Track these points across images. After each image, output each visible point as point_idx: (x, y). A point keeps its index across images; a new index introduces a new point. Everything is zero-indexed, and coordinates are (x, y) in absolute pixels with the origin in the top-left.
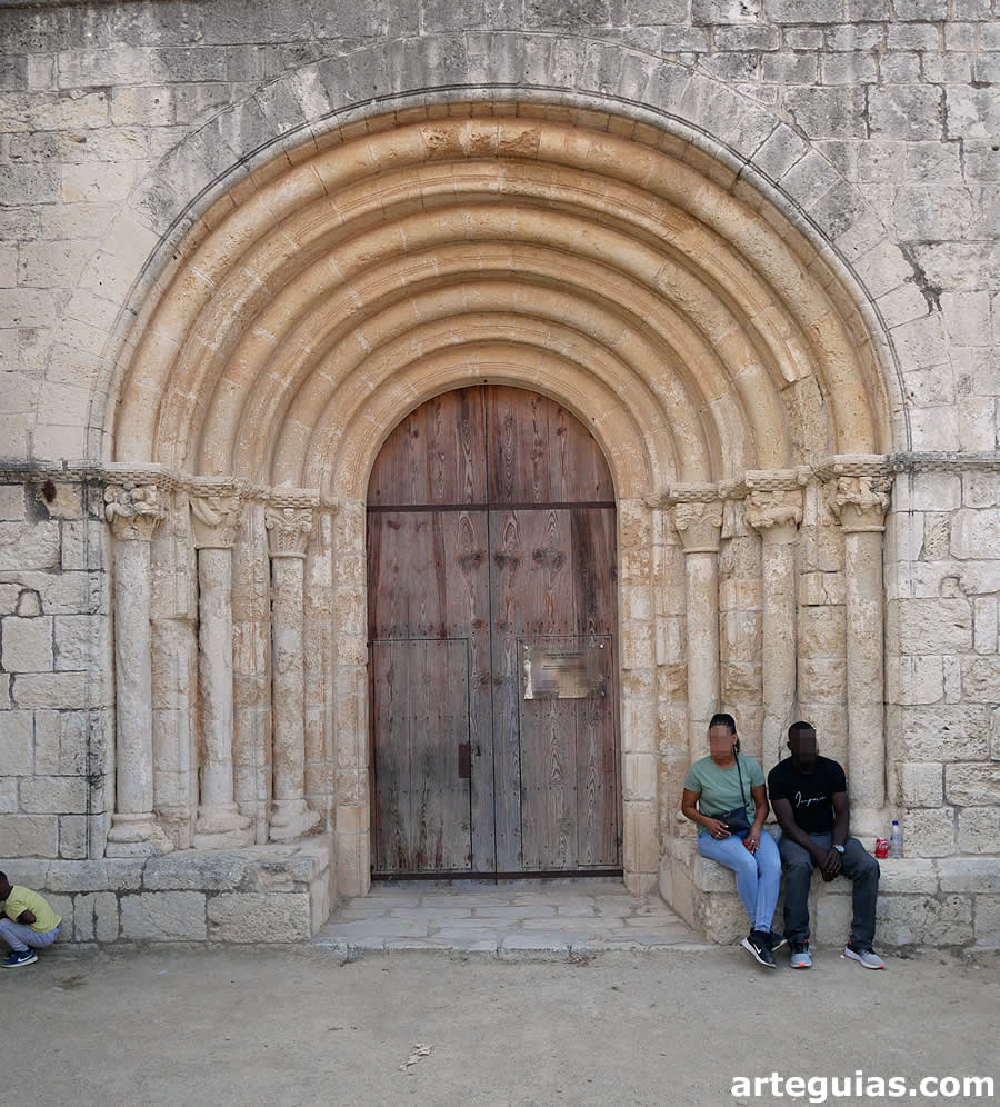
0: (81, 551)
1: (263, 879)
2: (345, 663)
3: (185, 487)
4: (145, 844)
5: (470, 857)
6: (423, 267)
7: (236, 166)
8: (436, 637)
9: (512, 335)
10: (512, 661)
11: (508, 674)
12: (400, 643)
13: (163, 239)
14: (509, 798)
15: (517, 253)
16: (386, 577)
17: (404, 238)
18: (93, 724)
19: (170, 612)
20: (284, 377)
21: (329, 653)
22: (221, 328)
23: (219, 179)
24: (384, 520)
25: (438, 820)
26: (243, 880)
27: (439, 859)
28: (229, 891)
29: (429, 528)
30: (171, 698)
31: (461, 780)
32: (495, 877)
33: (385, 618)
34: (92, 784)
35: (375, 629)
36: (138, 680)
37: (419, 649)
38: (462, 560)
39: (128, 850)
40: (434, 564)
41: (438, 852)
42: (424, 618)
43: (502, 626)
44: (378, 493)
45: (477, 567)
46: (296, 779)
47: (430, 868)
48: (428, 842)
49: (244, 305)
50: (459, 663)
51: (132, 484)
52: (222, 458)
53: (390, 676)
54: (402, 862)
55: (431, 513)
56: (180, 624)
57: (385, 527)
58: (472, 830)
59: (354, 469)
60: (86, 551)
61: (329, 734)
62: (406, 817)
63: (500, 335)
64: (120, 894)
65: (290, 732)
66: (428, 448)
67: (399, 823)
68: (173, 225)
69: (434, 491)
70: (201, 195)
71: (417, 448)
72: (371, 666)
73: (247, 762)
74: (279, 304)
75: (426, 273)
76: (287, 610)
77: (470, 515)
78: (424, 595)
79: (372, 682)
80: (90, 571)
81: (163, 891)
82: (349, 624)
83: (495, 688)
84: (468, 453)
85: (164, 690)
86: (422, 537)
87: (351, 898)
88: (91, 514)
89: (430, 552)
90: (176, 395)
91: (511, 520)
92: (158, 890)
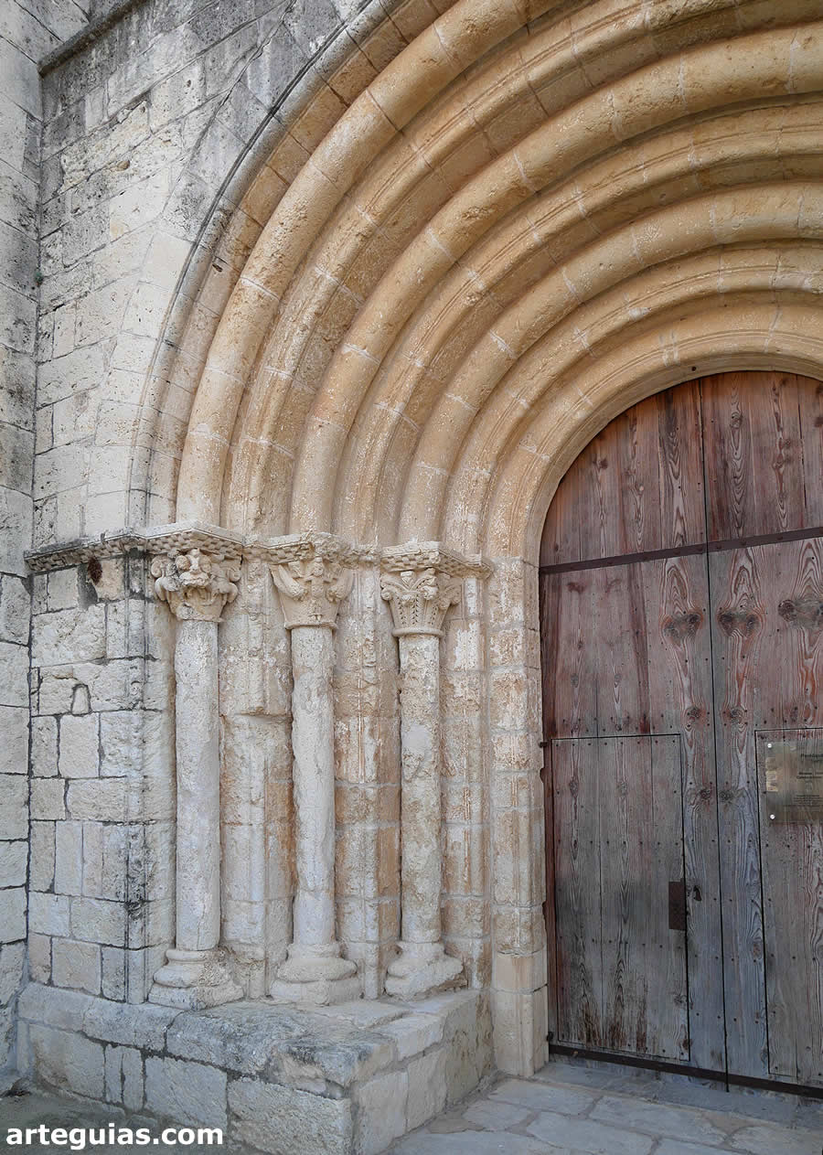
0: (122, 636)
1: (290, 1067)
2: (502, 768)
3: (254, 551)
4: (189, 990)
5: (687, 1044)
6: (562, 208)
7: (266, 121)
8: (634, 733)
9: (721, 282)
10: (747, 765)
11: (742, 784)
12: (587, 741)
13: (195, 245)
14: (747, 968)
15: (701, 137)
16: (567, 656)
17: (520, 166)
18: (131, 840)
19: (243, 706)
20: (392, 404)
21: (475, 755)
22: (291, 349)
23: (248, 147)
24: (564, 583)
25: (640, 984)
26: (267, 1064)
27: (641, 1040)
28: (251, 1076)
29: (624, 586)
30: (243, 811)
31: (673, 933)
32: (725, 1079)
33: (568, 709)
34: (130, 912)
35: (554, 724)
36: (193, 789)
37: (611, 749)
38: (670, 625)
39: (169, 996)
40: (632, 633)
41: (639, 1028)
42: (617, 707)
43: (732, 715)
44: (556, 548)
45: (692, 634)
46: (424, 917)
47: (630, 1049)
48: (626, 1014)
49: (317, 314)
50: (669, 768)
51: (174, 552)
52: (311, 515)
53: (574, 786)
54: (591, 1035)
55: (625, 567)
56: (259, 720)
57: (565, 591)
58: (689, 1006)
59: (511, 518)
60: (127, 636)
61: (476, 860)
62: (595, 975)
63: (701, 287)
64: (146, 1053)
65: (419, 856)
66: (621, 479)
67: (587, 981)
68: (204, 225)
69: (630, 536)
70: (231, 174)
71: (605, 483)
72: (547, 773)
73: (355, 892)
74: (370, 307)
75: (567, 215)
76: (415, 701)
77: (681, 562)
78: (618, 677)
79: (551, 793)
80: (130, 658)
81: (185, 1060)
82: (507, 718)
83: (721, 805)
84: (676, 478)
85: (237, 800)
86: (614, 600)
87: (508, 1077)
88: (131, 591)
89: (626, 618)
90: (247, 444)
91: (744, 562)
92: (180, 1057)
